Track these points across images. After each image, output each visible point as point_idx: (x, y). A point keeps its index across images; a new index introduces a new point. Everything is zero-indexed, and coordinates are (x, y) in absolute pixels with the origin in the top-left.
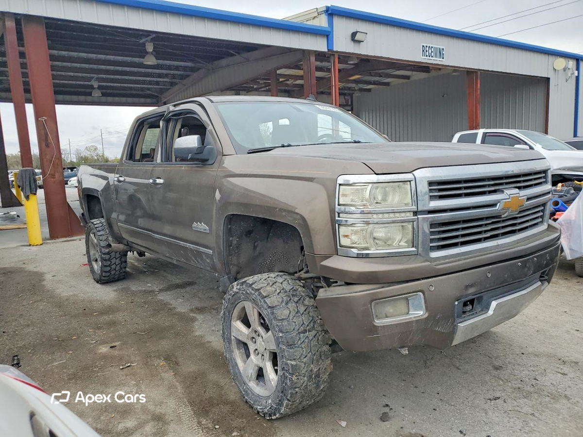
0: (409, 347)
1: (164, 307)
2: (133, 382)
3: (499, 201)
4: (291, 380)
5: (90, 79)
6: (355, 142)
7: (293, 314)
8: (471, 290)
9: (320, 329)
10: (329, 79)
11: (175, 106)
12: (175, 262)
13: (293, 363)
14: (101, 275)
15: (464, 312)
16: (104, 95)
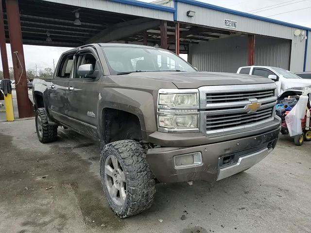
0: (193, 181)
1: (75, 157)
2: (52, 197)
3: (246, 105)
4: (132, 197)
5: (45, 32)
6: (177, 71)
7: (135, 162)
8: (228, 152)
9: (149, 170)
10: (175, 36)
11: (82, 48)
12: (79, 132)
13: (134, 188)
14: (43, 139)
15: (224, 163)
16: (53, 40)
